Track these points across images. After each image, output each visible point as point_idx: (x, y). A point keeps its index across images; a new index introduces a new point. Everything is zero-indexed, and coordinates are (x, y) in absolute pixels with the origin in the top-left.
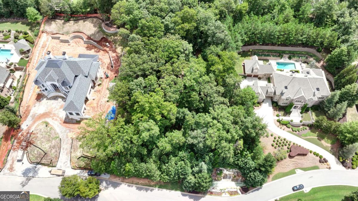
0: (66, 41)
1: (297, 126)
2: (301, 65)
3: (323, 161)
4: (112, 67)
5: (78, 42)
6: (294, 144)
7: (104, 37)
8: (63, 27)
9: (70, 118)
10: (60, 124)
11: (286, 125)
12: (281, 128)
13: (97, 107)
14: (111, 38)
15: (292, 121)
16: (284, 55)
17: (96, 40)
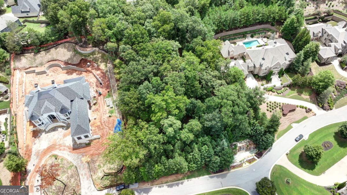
0: (44, 73)
1: (279, 89)
2: (262, 40)
3: (308, 111)
4: (101, 84)
5: (56, 70)
6: (283, 104)
7: (83, 59)
8: (35, 60)
9: (78, 143)
10: (70, 152)
11: (271, 90)
12: (268, 94)
13: (102, 124)
14: (91, 58)
15: (275, 86)
16: (247, 35)
17: (75, 63)
